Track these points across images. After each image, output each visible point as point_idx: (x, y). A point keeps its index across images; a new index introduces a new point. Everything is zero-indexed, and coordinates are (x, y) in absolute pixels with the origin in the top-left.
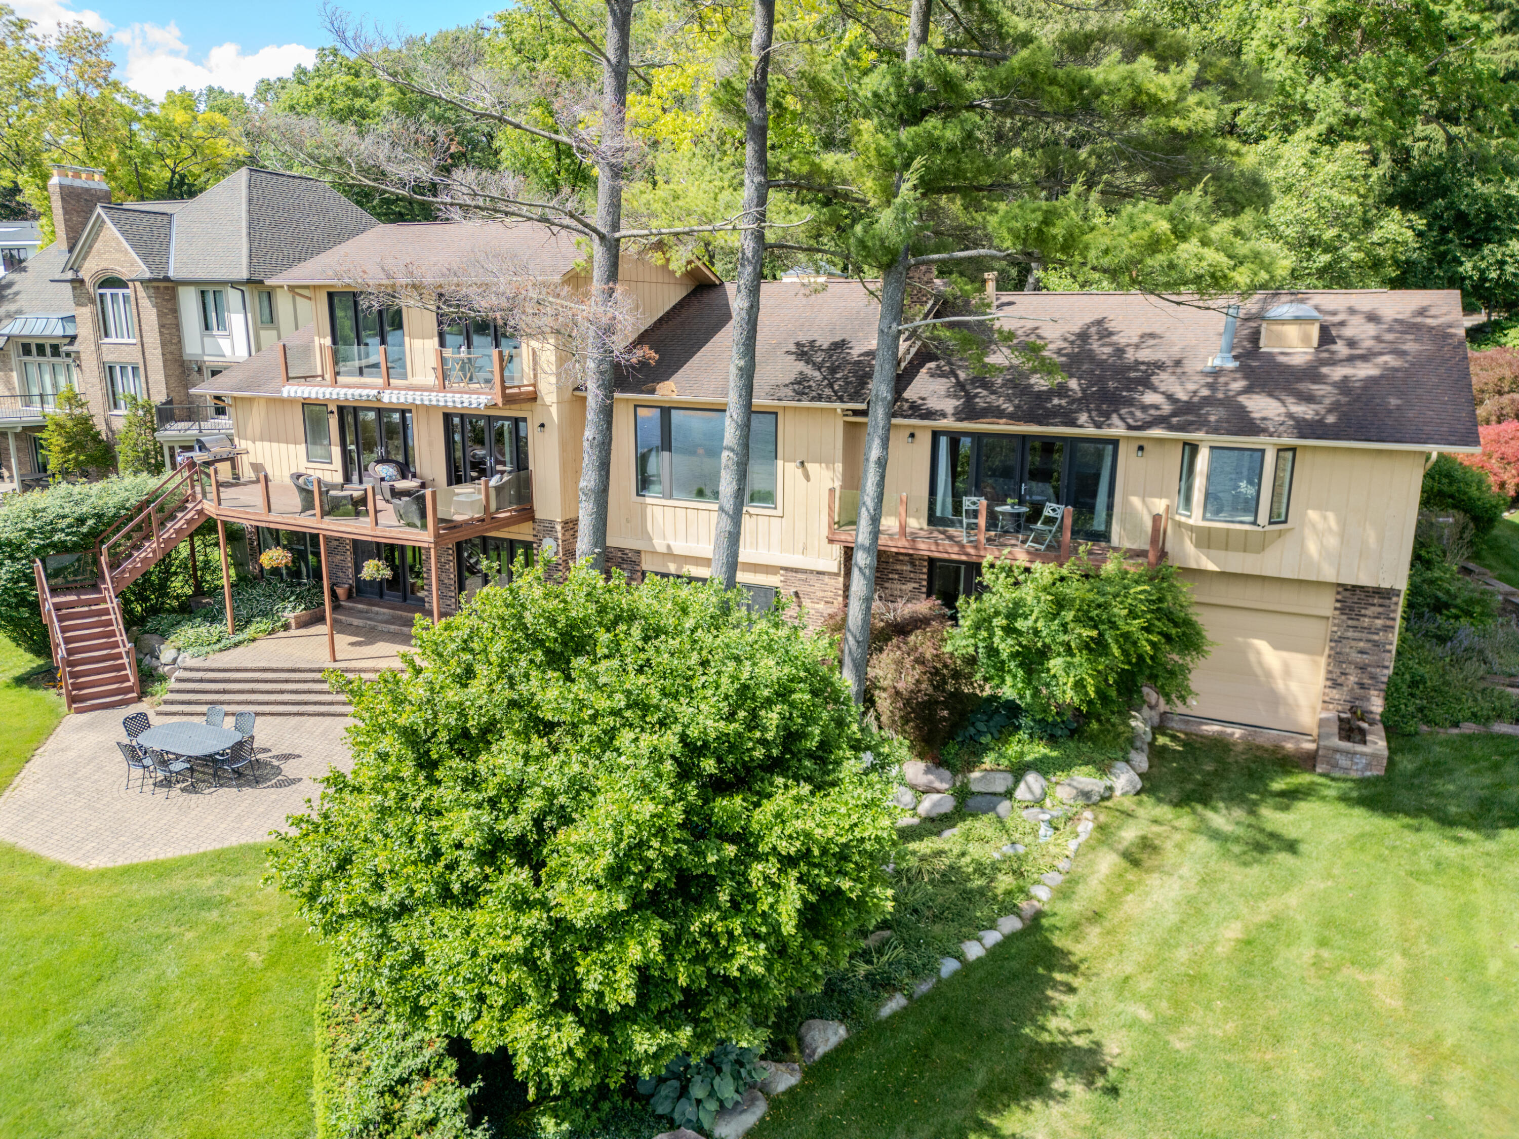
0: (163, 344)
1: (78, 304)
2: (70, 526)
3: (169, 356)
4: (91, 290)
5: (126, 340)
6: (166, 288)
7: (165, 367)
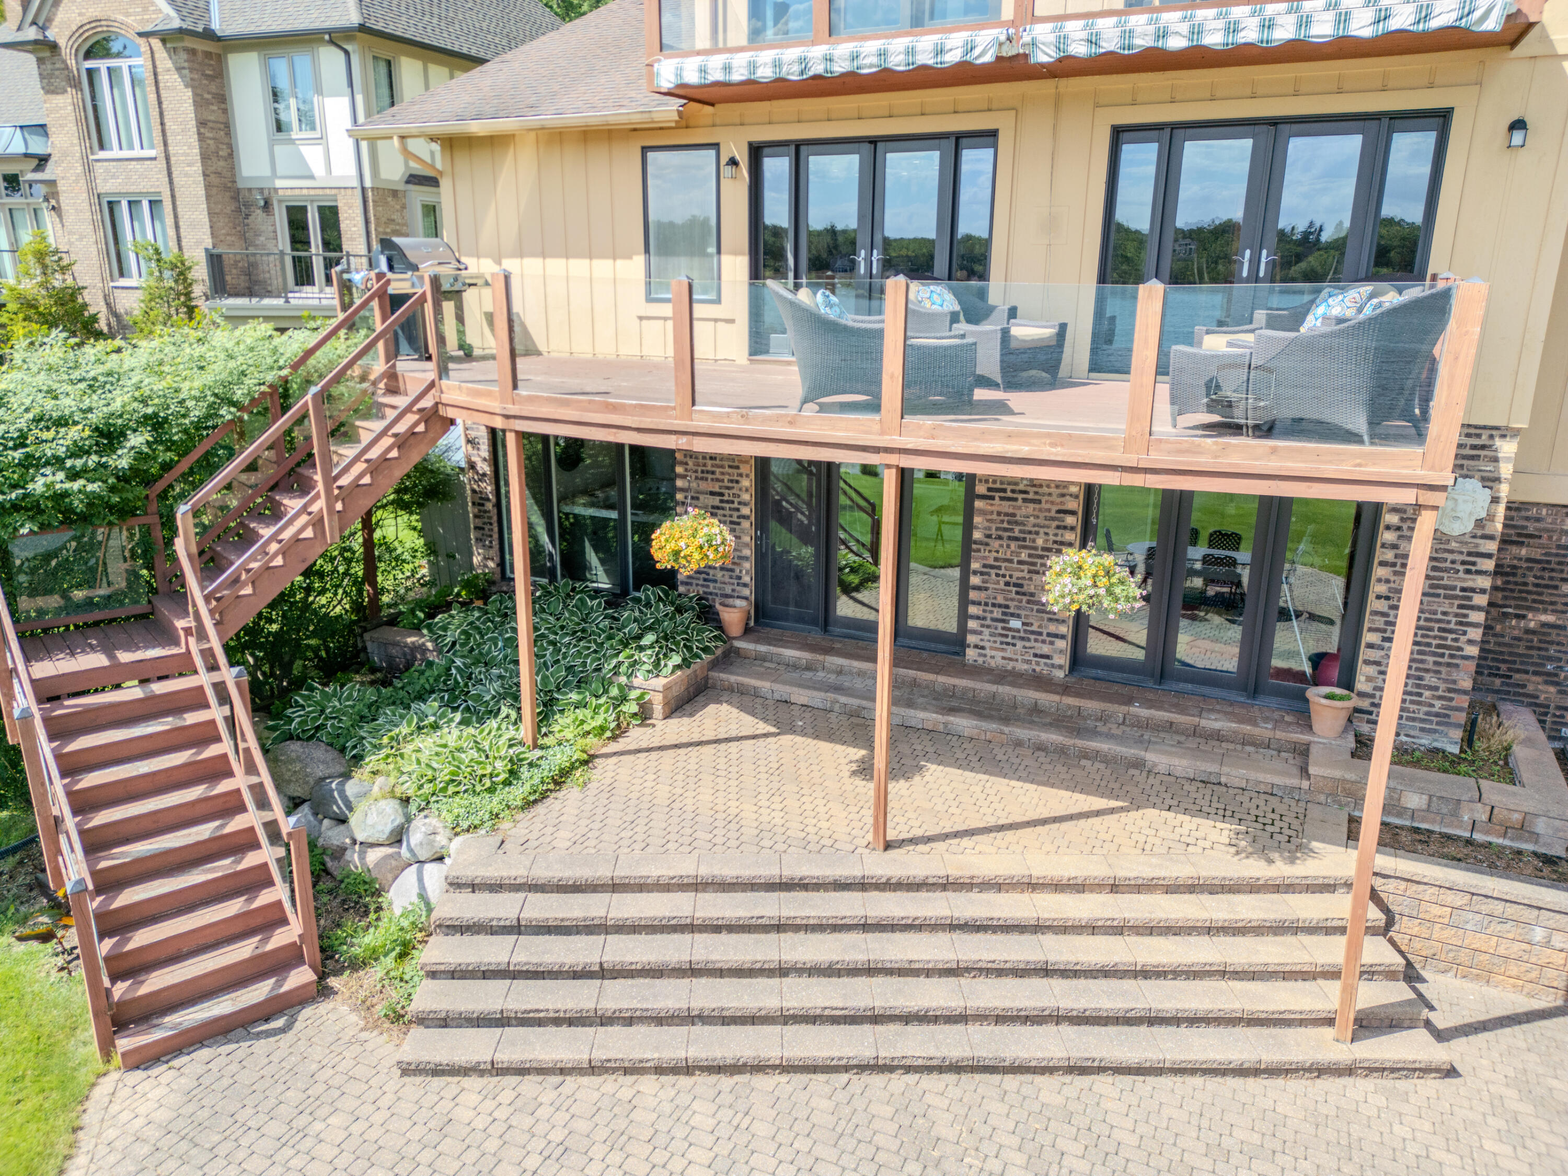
0: (205, 157)
1: (50, 90)
2: (78, 451)
3: (214, 179)
4: (72, 63)
5: (137, 153)
6: (208, 55)
7: (208, 197)
